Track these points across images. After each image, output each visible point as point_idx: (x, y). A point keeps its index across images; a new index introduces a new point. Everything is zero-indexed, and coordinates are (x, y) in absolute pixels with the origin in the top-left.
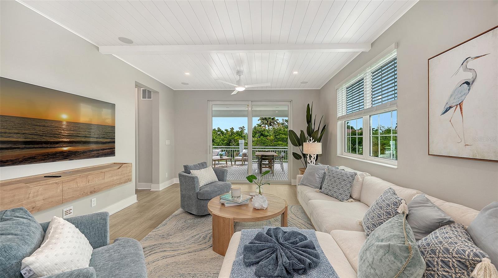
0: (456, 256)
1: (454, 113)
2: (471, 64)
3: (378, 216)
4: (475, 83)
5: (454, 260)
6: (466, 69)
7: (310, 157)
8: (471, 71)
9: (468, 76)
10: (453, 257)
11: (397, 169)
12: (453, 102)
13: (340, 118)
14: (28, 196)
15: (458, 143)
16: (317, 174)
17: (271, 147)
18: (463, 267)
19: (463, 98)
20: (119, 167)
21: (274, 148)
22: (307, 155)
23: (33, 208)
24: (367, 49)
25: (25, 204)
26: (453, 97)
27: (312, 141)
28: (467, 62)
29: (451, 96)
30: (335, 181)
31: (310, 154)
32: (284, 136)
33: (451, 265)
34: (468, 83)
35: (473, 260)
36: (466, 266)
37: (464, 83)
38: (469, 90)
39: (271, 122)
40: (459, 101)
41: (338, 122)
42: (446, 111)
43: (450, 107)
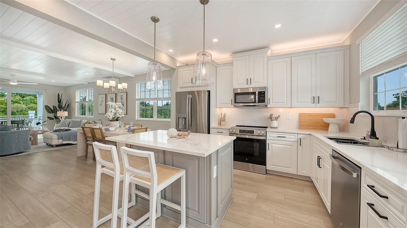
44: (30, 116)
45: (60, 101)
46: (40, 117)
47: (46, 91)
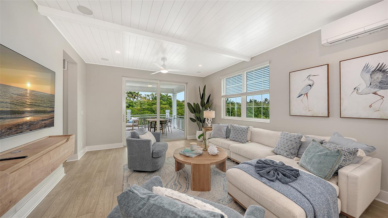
0: (347, 151)
1: (304, 98)
2: (311, 78)
3: (291, 145)
4: (313, 86)
5: (347, 153)
6: (309, 79)
7: (208, 119)
8: (312, 80)
9: (311, 83)
10: (346, 152)
11: (269, 123)
12: (303, 93)
13: (223, 96)
14: (6, 187)
15: (306, 110)
16: (223, 130)
17: (138, 115)
18: (350, 154)
19: (308, 91)
20: (66, 139)
21: (141, 116)
22: (206, 118)
23: (10, 202)
24: (248, 60)
25: (4, 199)
26: (303, 91)
27: (208, 110)
28: (310, 77)
29: (302, 90)
30: (239, 133)
31: (207, 118)
32: (149, 107)
33: (346, 155)
34: (310, 85)
35: (354, 151)
36: (351, 154)
37: (308, 85)
38: (311, 88)
39: (135, 95)
40: (306, 92)
41: (222, 98)
42: (300, 96)
43: (302, 95)
44: (167, 115)
45: (202, 97)
46: (175, 116)
47: (187, 84)
